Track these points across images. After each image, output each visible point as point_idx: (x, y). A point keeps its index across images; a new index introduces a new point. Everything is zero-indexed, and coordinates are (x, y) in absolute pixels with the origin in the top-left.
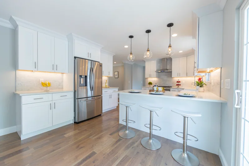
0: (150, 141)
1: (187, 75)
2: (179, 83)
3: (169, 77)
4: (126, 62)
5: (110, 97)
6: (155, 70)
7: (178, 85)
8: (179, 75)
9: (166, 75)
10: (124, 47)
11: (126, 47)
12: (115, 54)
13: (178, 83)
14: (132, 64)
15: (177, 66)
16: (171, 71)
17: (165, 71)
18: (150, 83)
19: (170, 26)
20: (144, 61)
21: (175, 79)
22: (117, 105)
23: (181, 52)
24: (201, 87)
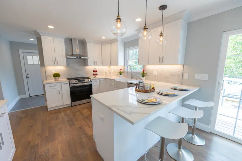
2: (96, 73)
3: (81, 65)
6: (65, 54)
7: (95, 75)
8: (95, 64)
9: (78, 63)
15: (93, 52)
16: (86, 58)
17: (82, 58)
18: (56, 76)
19: (163, 8)
20: (38, 34)
21: (90, 68)
22: (15, 150)
23: (103, 38)
24: (143, 77)
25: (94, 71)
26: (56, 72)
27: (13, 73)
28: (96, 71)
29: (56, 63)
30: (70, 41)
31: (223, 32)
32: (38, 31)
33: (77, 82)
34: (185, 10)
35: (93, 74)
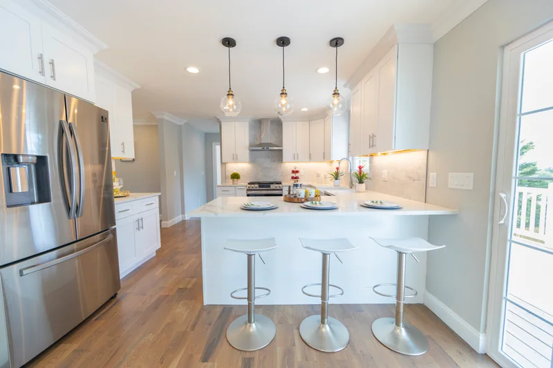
0: (324, 330)
1: (310, 158)
2: (297, 175)
3: (274, 161)
4: (166, 117)
5: (140, 224)
6: (247, 144)
7: (296, 178)
8: (296, 158)
9: (269, 157)
10: (185, 69)
11: (193, 70)
12: (139, 87)
13: (294, 175)
14: (179, 124)
15: (293, 138)
16: (280, 148)
17: (270, 148)
18: (235, 176)
19: (337, 44)
20: (218, 119)
21: (288, 166)
22: (160, 246)
23: (305, 109)
24: (360, 183)
25: (293, 172)
26: (235, 172)
27: (203, 173)
28: (297, 172)
29: (235, 159)
30: (258, 124)
31: (503, 47)
32: (218, 117)
33: (258, 188)
34: (392, 28)
35: (293, 178)
